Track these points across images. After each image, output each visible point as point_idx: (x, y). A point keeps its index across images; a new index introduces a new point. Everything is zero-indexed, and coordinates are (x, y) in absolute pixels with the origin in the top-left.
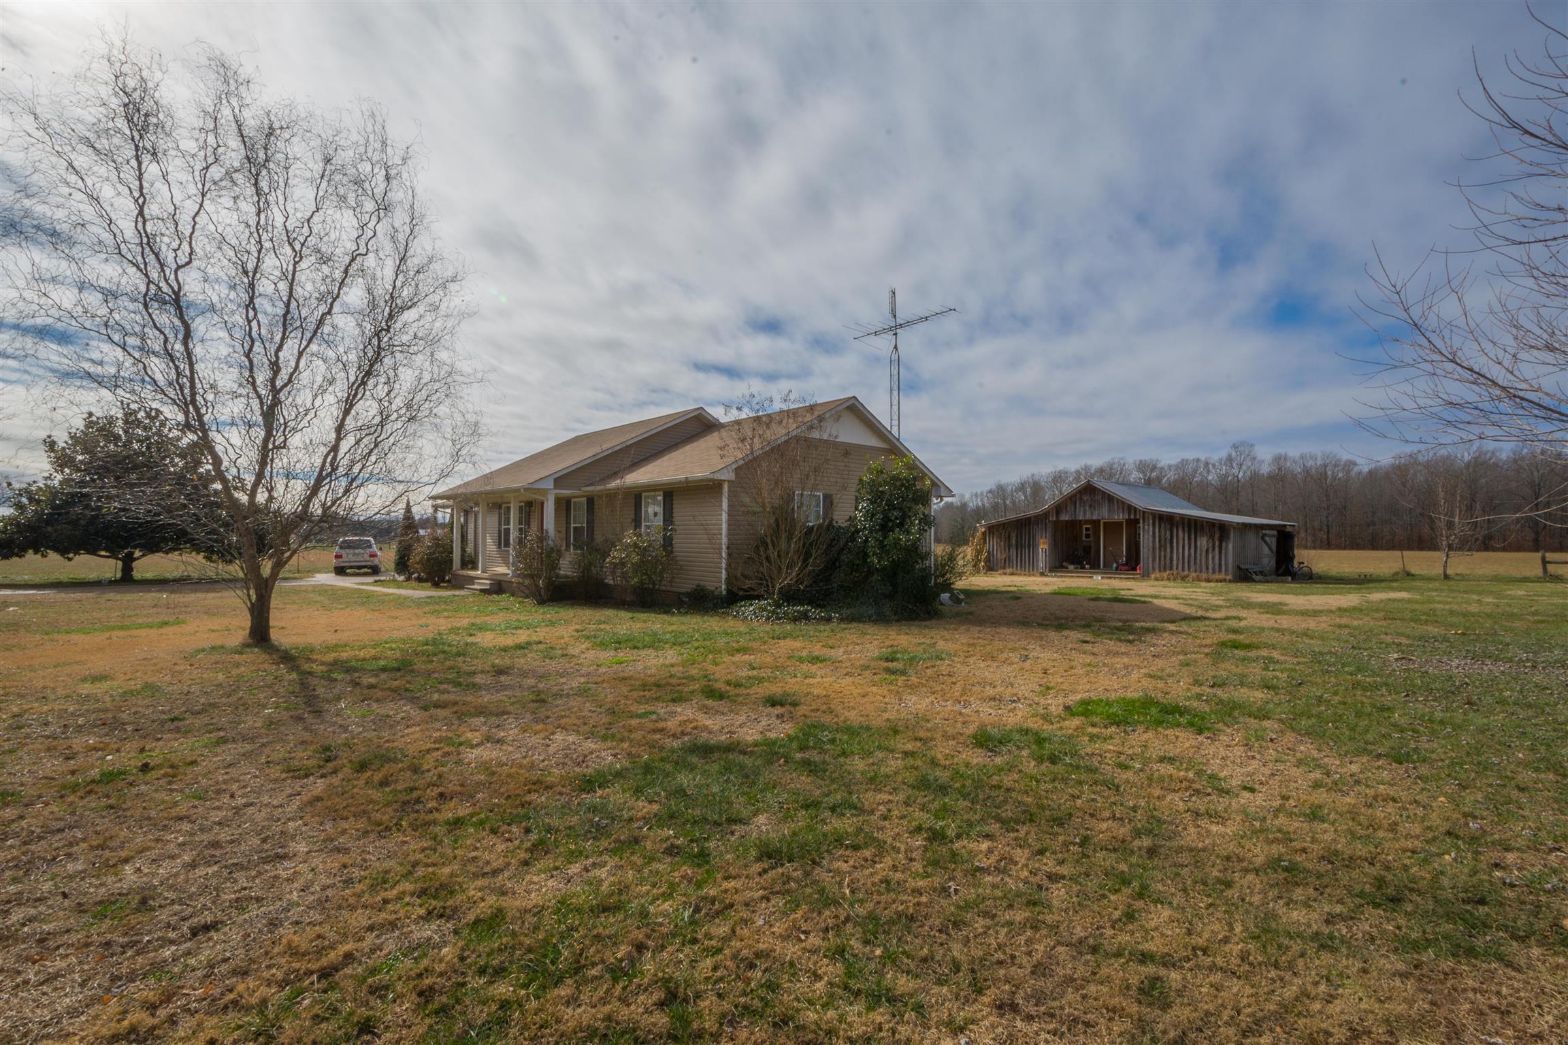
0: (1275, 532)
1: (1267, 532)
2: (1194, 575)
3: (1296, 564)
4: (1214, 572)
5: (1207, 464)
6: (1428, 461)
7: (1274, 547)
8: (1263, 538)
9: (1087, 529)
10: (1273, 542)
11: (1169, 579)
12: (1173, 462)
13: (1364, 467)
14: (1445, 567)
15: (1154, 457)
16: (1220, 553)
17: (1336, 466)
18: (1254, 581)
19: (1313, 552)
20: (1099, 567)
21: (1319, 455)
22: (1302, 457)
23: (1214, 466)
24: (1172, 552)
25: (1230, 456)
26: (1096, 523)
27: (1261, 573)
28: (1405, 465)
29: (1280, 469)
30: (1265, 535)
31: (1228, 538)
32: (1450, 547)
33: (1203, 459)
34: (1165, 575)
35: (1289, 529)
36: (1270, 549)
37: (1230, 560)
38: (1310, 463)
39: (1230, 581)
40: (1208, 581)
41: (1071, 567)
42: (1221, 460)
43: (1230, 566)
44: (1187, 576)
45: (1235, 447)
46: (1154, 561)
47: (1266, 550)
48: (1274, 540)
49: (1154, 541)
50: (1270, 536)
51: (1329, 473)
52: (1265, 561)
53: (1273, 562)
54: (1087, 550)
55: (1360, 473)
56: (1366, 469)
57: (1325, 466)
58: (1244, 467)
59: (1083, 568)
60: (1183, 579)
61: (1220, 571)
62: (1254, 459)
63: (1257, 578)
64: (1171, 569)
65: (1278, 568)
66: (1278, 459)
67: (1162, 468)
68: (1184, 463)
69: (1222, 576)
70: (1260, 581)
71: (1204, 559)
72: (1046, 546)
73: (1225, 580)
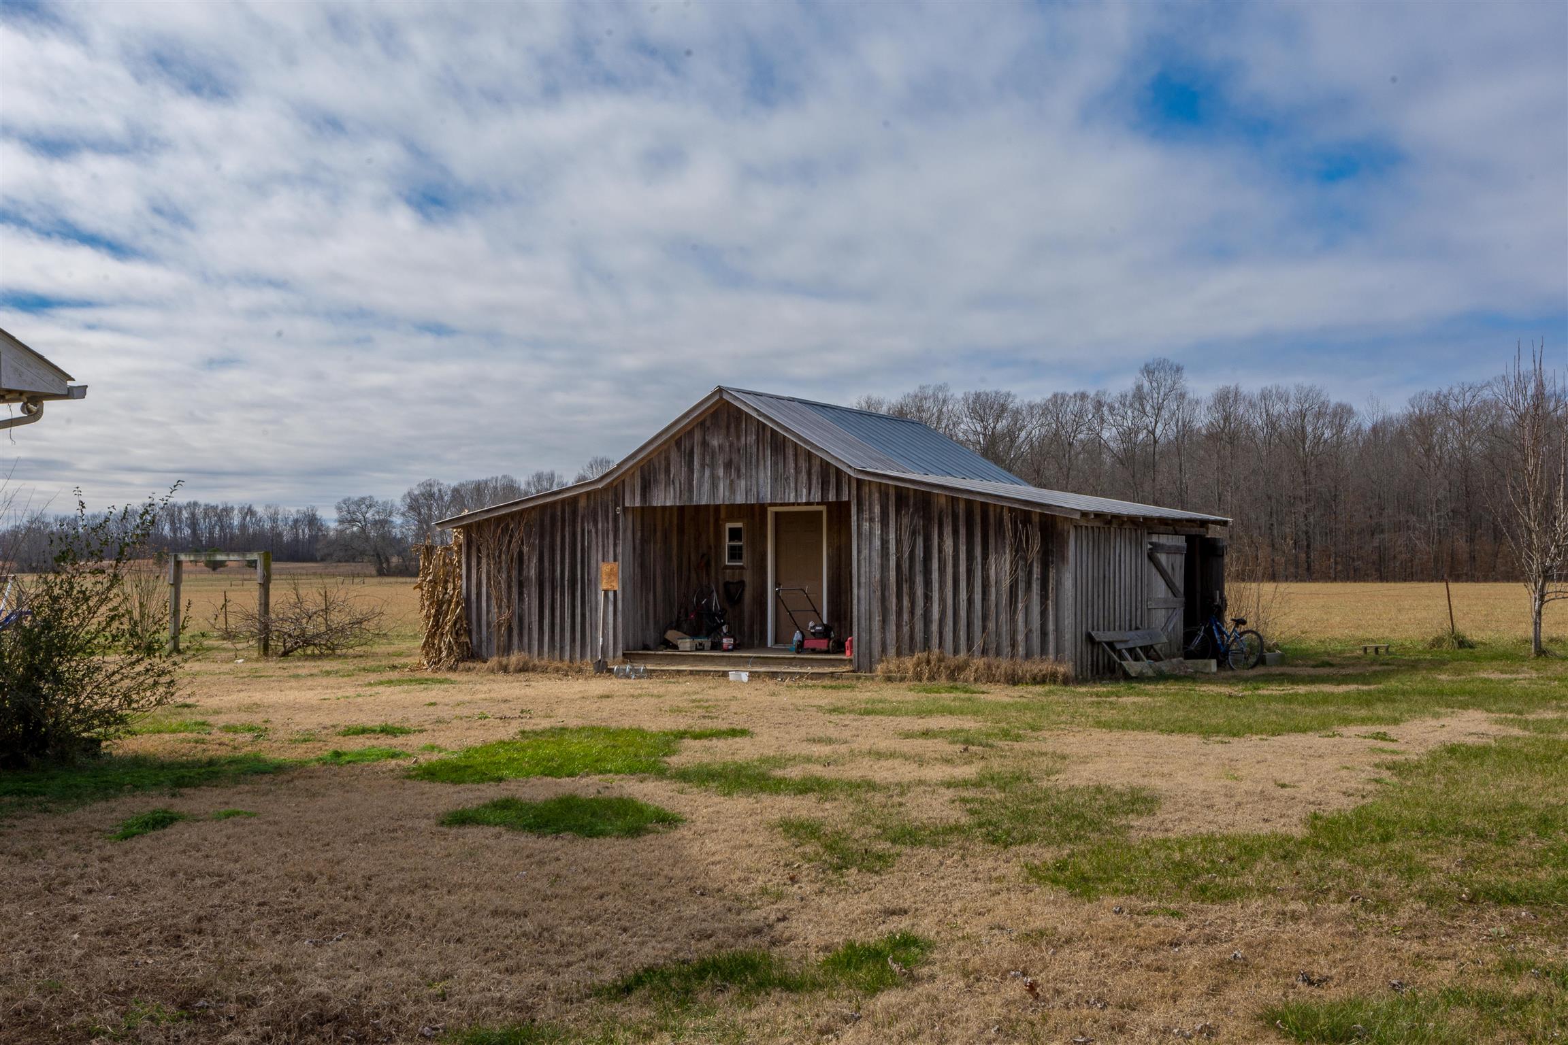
0: (1180, 541)
1: (1164, 540)
2: (979, 662)
3: (1229, 626)
4: (1028, 655)
5: (1099, 405)
6: (1464, 410)
7: (1179, 583)
8: (1151, 557)
9: (735, 534)
10: (1175, 564)
11: (918, 677)
12: (1038, 399)
13: (1365, 416)
14: (1537, 624)
15: (1004, 389)
16: (1044, 597)
17: (1320, 415)
18: (1127, 677)
19: (1268, 587)
20: (763, 644)
21: (1293, 392)
22: (1264, 396)
23: (1112, 409)
24: (927, 598)
25: (1139, 388)
26: (754, 513)
27: (1148, 651)
28: (1430, 417)
29: (1226, 419)
30: (1156, 547)
31: (1063, 558)
32: (1547, 576)
33: (1092, 393)
34: (909, 663)
35: (1213, 532)
36: (1170, 584)
37: (1068, 621)
38: (1278, 408)
39: (1066, 681)
40: (1014, 680)
41: (686, 644)
42: (1124, 396)
43: (1068, 636)
44: (960, 668)
45: (1149, 371)
46: (884, 621)
47: (1160, 589)
48: (1180, 560)
49: (884, 568)
50: (1170, 551)
51: (1309, 429)
52: (1159, 617)
53: (1178, 619)
54: (733, 593)
55: (1358, 431)
56: (1367, 425)
57: (1302, 415)
58: (1165, 414)
59: (716, 646)
60: (954, 673)
61: (1044, 650)
62: (1182, 396)
63: (1132, 666)
64: (927, 646)
65: (1188, 637)
66: (1225, 399)
67: (1017, 412)
68: (1058, 401)
69: (1047, 667)
70: (1141, 678)
71: (1004, 617)
72: (617, 586)
73: (1051, 678)
